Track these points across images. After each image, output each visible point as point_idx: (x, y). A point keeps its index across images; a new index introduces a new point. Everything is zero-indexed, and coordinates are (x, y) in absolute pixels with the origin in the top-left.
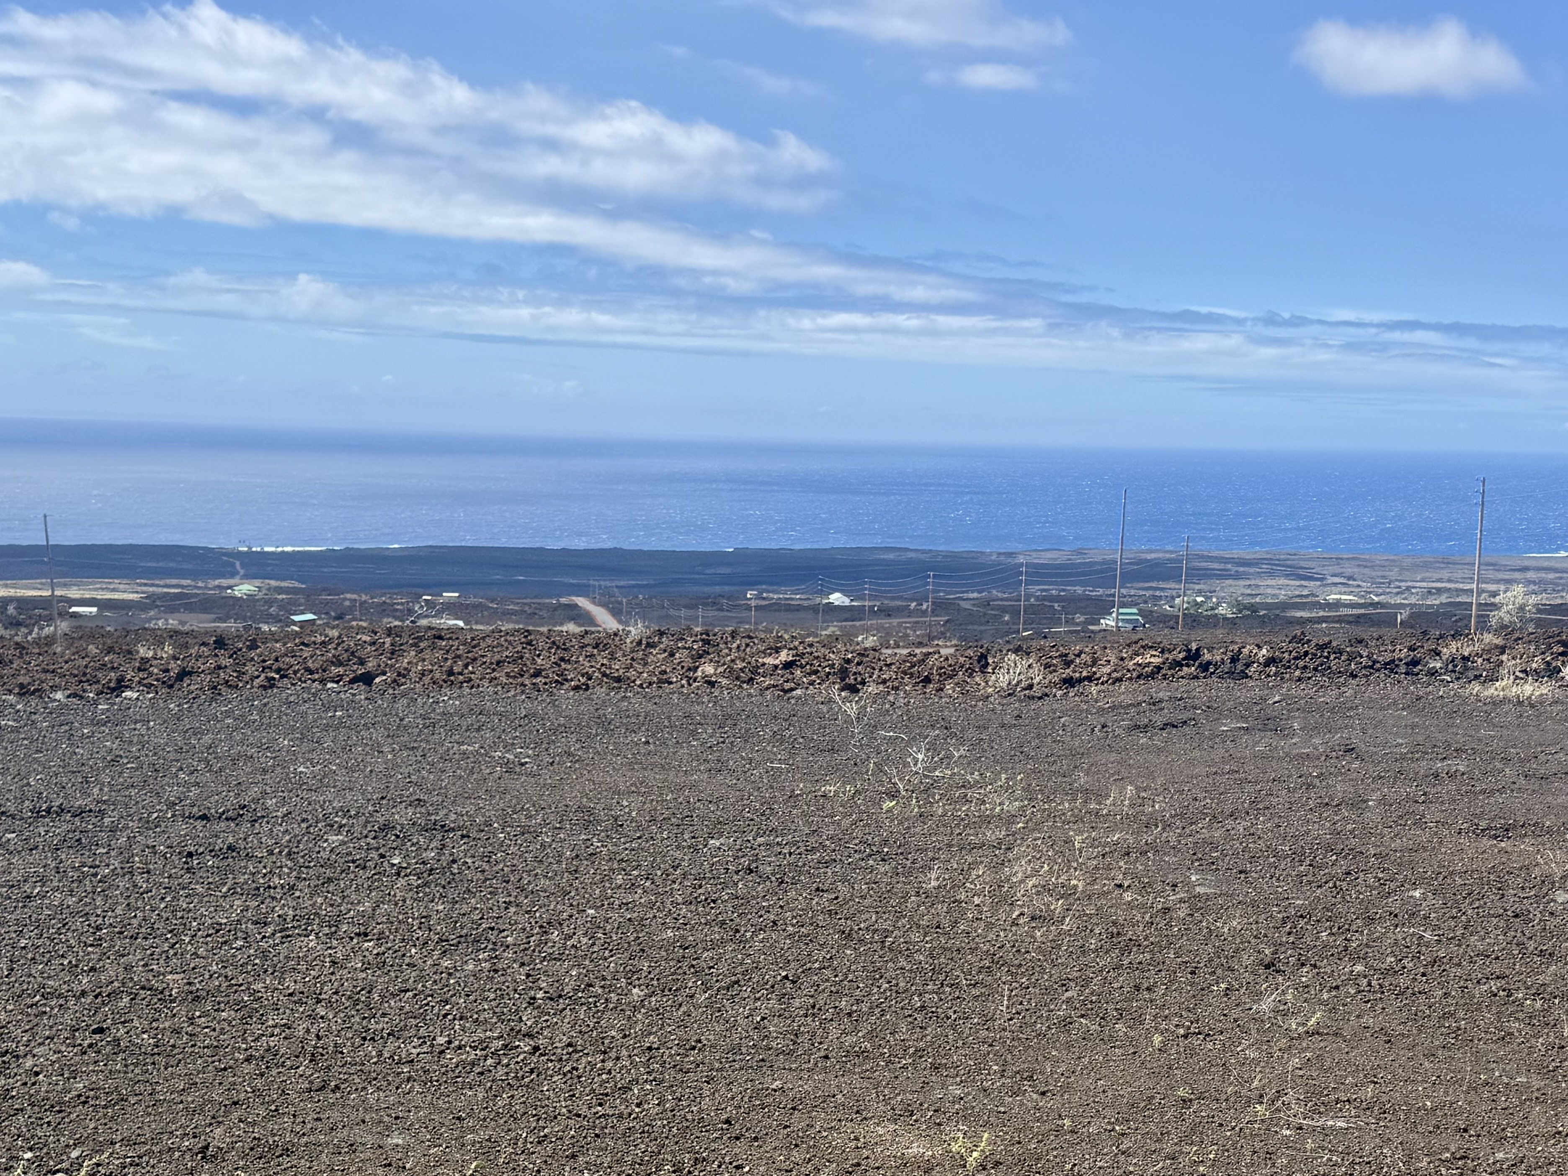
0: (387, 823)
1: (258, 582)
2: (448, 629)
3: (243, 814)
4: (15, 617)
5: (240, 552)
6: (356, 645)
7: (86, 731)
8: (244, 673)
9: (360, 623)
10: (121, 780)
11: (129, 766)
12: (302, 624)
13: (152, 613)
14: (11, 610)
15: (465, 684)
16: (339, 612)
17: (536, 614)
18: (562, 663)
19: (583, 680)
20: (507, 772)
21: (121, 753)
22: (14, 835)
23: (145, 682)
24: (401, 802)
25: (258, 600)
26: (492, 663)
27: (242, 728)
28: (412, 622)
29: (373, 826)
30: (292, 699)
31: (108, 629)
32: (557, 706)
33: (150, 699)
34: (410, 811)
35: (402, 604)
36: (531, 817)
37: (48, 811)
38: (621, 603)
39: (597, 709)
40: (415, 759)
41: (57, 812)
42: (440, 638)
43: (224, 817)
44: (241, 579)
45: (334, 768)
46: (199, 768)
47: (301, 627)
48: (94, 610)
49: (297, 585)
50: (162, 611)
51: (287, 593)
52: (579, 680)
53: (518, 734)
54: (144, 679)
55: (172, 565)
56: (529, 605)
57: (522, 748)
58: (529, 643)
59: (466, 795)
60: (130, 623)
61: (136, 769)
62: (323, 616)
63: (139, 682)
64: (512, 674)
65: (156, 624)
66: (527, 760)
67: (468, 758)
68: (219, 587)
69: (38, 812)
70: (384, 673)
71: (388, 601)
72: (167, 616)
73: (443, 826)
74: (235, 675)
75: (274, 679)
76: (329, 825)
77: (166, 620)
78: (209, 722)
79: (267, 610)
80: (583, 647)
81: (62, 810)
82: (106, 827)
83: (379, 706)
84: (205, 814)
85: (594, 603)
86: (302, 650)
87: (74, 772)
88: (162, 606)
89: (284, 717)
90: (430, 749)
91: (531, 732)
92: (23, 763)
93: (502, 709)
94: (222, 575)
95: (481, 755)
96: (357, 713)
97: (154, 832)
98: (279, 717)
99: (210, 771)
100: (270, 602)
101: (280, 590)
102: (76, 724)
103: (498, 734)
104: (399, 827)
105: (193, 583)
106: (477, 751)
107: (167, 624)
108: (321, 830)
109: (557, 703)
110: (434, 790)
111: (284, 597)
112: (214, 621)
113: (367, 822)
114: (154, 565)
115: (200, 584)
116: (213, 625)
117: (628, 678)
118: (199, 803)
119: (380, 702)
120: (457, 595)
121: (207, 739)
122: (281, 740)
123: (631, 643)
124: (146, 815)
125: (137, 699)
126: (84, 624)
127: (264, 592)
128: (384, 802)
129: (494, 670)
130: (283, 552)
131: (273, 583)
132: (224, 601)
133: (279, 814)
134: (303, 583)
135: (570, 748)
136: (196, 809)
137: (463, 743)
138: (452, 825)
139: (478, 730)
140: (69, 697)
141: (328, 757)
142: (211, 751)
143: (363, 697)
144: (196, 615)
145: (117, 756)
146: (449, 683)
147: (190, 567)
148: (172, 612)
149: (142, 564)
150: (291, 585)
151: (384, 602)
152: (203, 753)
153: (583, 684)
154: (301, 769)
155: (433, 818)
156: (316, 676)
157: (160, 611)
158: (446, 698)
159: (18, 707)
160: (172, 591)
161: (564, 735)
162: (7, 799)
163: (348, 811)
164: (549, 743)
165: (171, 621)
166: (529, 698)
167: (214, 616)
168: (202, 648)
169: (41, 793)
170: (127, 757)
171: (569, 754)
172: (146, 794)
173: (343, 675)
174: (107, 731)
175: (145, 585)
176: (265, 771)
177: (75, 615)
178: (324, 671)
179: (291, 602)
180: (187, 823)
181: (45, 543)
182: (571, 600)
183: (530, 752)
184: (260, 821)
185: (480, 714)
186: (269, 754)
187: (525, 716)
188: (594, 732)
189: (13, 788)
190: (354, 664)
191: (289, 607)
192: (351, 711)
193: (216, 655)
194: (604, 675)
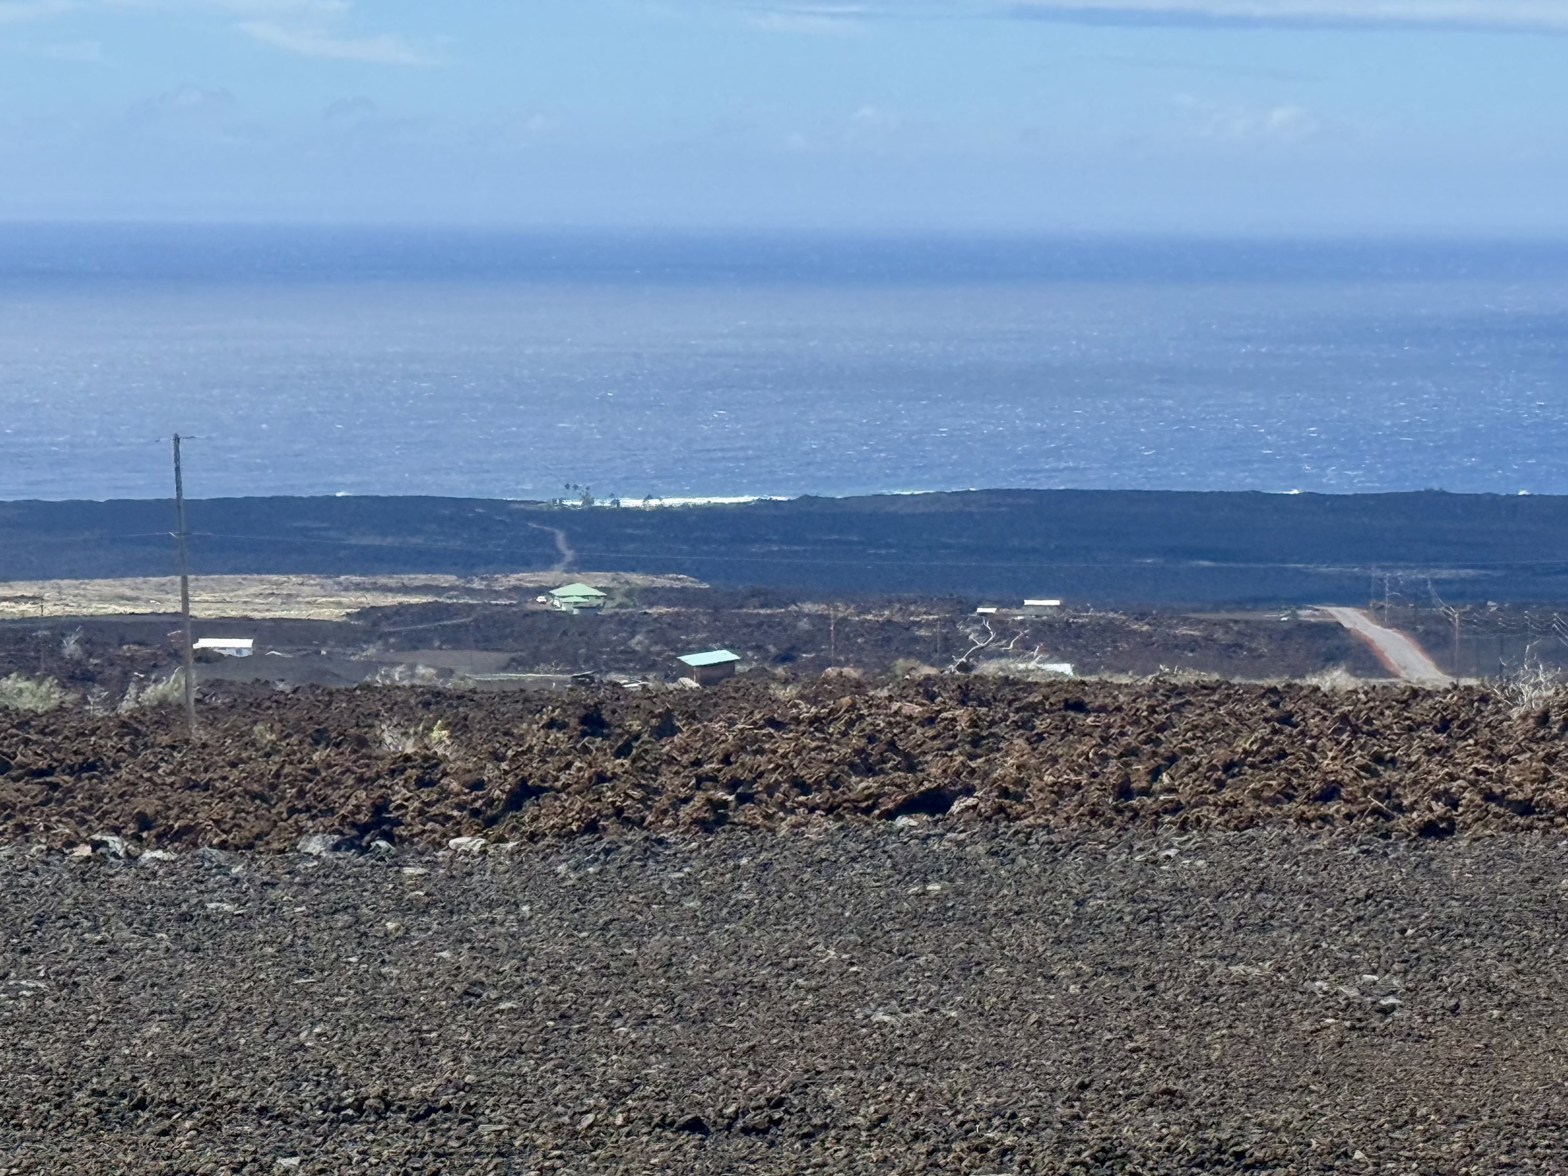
0: (1106, 1144)
1: (604, 579)
2: (1050, 685)
3: (781, 1119)
4: (78, 663)
5: (565, 510)
6: (890, 724)
7: (391, 926)
8: (656, 792)
9: (846, 670)
10: (494, 1037)
11: (503, 1006)
12: (708, 674)
13: (371, 651)
14: (71, 647)
15: (1168, 818)
16: (786, 646)
17: (1241, 647)
18: (1380, 768)
19: (1439, 808)
20: (1353, 1028)
21: (481, 975)
22: (295, 1161)
23: (434, 810)
24: (1128, 1098)
25: (603, 620)
26: (1213, 768)
27: (726, 921)
28: (963, 667)
29: (1079, 1153)
30: (822, 852)
31: (281, 686)
32: (1435, 873)
33: (511, 854)
34: (1155, 1118)
35: (929, 625)
36: (1436, 1136)
37: (359, 1106)
38: (1445, 620)
39: (1534, 881)
40: (1133, 996)
41: (376, 1111)
42: (1079, 707)
43: (740, 1124)
44: (567, 571)
45: (953, 1014)
46: (655, 1011)
47: (704, 682)
48: (247, 643)
49: (687, 581)
50: (393, 646)
51: (669, 603)
52: (1431, 809)
53: (1357, 939)
54: (429, 804)
55: (417, 540)
56: (1224, 624)
57: (1374, 972)
58: (1286, 719)
59: (1272, 1083)
60: (326, 672)
61: (521, 1014)
62: (750, 654)
63: (421, 812)
64: (1266, 794)
65: (387, 676)
66: (1391, 1000)
67: (1254, 994)
68: (516, 589)
69: (337, 1110)
70: (969, 791)
71: (897, 618)
72: (409, 657)
73: (1239, 1156)
74: (636, 794)
75: (725, 804)
76: (976, 1149)
77: (412, 667)
78: (648, 905)
79: (624, 642)
80: (1410, 729)
81: (388, 1105)
82: (489, 1145)
83: (1023, 871)
84: (697, 1120)
85: (1381, 622)
86: (771, 736)
87: (390, 1020)
88: (391, 634)
89: (812, 895)
90: (1162, 972)
91: (1387, 935)
92: (277, 996)
93: (1310, 879)
94: (527, 564)
95: (1282, 987)
96: (976, 888)
97: (595, 1159)
98: (801, 895)
99: (679, 1018)
100: (631, 624)
101: (651, 595)
102: (365, 910)
103: (1310, 940)
104: (1137, 1157)
105: (460, 582)
106: (1269, 978)
107: (413, 676)
108: (961, 1160)
109: (1434, 865)
110: (1196, 1069)
111: (664, 610)
112: (505, 669)
113: (1063, 1142)
114: (377, 541)
115: (477, 584)
116: (503, 676)
117: (1551, 805)
118: (675, 1093)
119: (1022, 861)
120: (1057, 603)
121: (657, 944)
122: (821, 947)
123: (1524, 718)
124: (566, 1119)
125: (483, 852)
126: (228, 676)
127: (619, 599)
128: (1088, 1095)
129: (1220, 785)
130: (661, 510)
131: (638, 579)
132: (529, 621)
133: (860, 1120)
134: (703, 579)
135: (1488, 973)
136: (671, 1106)
137: (1233, 959)
138: (1259, 1154)
139: (1263, 927)
140: (336, 848)
141: (934, 988)
142: (672, 973)
143: (981, 849)
144: (467, 653)
145: (474, 984)
146: (1128, 814)
147: (455, 544)
148: (415, 648)
149: (353, 541)
150: (677, 585)
151: (889, 622)
152: (656, 977)
153: (1441, 819)
154: (880, 1016)
155: (1210, 1134)
156: (817, 798)
157: (387, 647)
158: (1172, 852)
159: (234, 871)
160: (414, 600)
161: (1467, 941)
162: (264, 1079)
163: (1014, 1116)
164: (1436, 962)
165: (421, 670)
166: (1367, 852)
167: (504, 657)
168: (554, 734)
169: (331, 1067)
170: (495, 987)
171: (1492, 989)
172: (553, 1072)
173: (879, 796)
174: (435, 926)
175: (358, 587)
176: (800, 1021)
177: (206, 657)
178: (835, 785)
179: (675, 623)
180: (659, 1139)
181: (174, 496)
182: (1323, 614)
183: (1395, 982)
184: (821, 1137)
185: (1260, 890)
186: (801, 981)
187: (1368, 896)
188: (1535, 934)
189: (272, 1054)
190: (895, 768)
191: (674, 634)
192: (960, 882)
193: (586, 750)
194: (1489, 797)
